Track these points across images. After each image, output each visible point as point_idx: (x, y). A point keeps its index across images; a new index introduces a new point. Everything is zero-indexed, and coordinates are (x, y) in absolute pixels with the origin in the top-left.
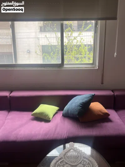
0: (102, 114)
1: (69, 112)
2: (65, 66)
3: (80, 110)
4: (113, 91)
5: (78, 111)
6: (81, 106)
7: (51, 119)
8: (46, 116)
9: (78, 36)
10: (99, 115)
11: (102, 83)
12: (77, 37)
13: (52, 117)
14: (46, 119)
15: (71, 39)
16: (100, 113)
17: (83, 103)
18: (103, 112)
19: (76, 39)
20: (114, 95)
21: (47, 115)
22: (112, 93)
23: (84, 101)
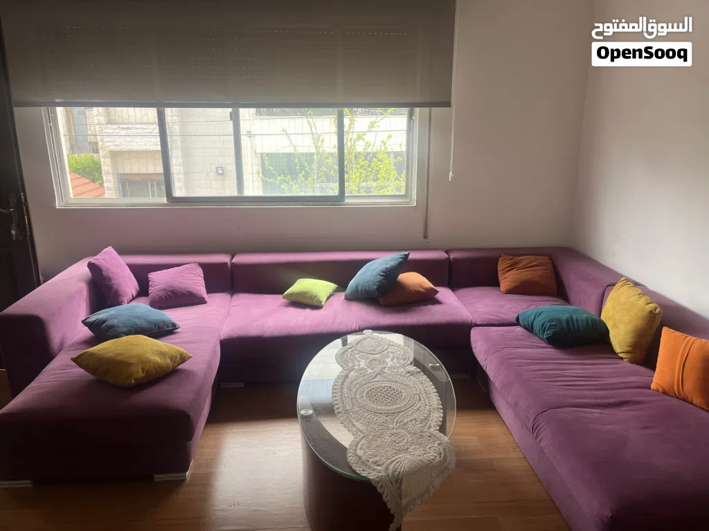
0: (423, 290)
1: (360, 288)
2: (347, 201)
3: (381, 281)
4: (446, 252)
5: (377, 284)
6: (382, 276)
7: (323, 303)
8: (313, 297)
9: (368, 132)
10: (418, 292)
11: (426, 237)
12: (364, 133)
13: (325, 300)
14: (315, 303)
15: (351, 139)
16: (420, 289)
17: (386, 269)
18: (426, 286)
19: (363, 139)
20: (449, 258)
21: (315, 296)
22: (444, 255)
23: (388, 266)
